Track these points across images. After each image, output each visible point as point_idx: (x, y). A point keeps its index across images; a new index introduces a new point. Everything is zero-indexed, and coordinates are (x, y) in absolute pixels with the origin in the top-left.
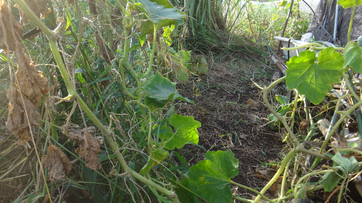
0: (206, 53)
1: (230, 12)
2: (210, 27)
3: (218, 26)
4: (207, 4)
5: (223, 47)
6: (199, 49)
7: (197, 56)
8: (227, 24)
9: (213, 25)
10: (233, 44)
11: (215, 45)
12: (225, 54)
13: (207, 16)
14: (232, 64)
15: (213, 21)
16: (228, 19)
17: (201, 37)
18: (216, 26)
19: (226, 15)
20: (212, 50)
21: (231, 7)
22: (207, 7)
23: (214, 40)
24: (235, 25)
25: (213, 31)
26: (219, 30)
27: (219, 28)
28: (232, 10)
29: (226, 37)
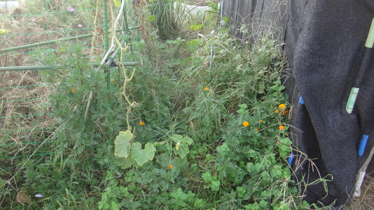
1: (179, 19)
2: (168, 28)
3: (173, 27)
4: (166, 17)
8: (178, 25)
9: (170, 27)
13: (166, 23)
15: (170, 25)
16: (178, 23)
17: (164, 34)
18: (172, 28)
19: (177, 21)
21: (179, 16)
22: (167, 18)
23: (171, 35)
24: (182, 26)
25: (170, 30)
26: (174, 29)
27: (174, 28)
28: (180, 17)
29: (178, 33)
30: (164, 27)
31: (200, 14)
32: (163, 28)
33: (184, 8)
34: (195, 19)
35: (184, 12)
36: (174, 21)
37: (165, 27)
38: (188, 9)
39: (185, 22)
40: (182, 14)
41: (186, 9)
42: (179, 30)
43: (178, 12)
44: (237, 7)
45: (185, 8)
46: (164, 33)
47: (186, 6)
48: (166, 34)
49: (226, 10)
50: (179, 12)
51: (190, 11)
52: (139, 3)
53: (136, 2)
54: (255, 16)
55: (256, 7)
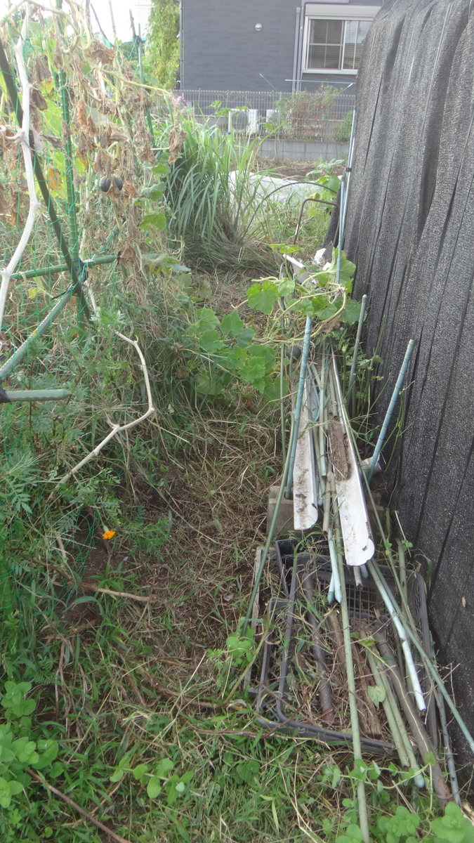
0: (211, 272)
1: (242, 214)
2: (214, 238)
3: (226, 234)
5: (233, 264)
6: (202, 266)
7: (199, 276)
8: (239, 230)
9: (219, 235)
10: (246, 259)
11: (222, 261)
12: (235, 272)
14: (242, 286)
15: (218, 229)
16: (240, 223)
17: (203, 251)
18: (223, 236)
19: (237, 219)
20: (219, 267)
21: (243, 207)
23: (220, 255)
24: (250, 231)
25: (219, 243)
26: (227, 240)
27: (228, 237)
28: (245, 210)
29: (237, 250)
30: (202, 236)
31: (295, 201)
32: (200, 237)
33: (254, 188)
34: (281, 215)
35: (254, 197)
36: (230, 219)
37: (206, 235)
38: (265, 191)
39: (256, 221)
40: (250, 203)
41: (260, 190)
42: (241, 243)
43: (241, 199)
44: (382, 199)
45: (256, 189)
46: (204, 249)
47: (260, 183)
48: (208, 252)
49: (356, 201)
50: (243, 199)
51: (268, 196)
52: (120, 188)
53: (112, 185)
54: (428, 233)
55: (431, 209)
